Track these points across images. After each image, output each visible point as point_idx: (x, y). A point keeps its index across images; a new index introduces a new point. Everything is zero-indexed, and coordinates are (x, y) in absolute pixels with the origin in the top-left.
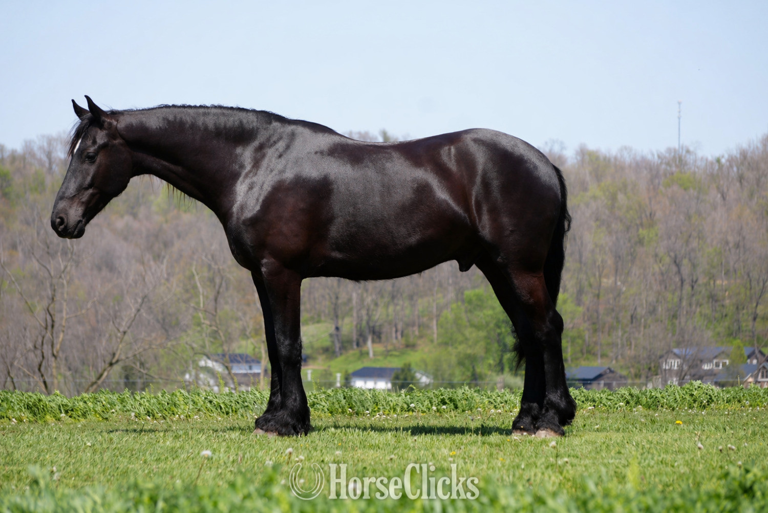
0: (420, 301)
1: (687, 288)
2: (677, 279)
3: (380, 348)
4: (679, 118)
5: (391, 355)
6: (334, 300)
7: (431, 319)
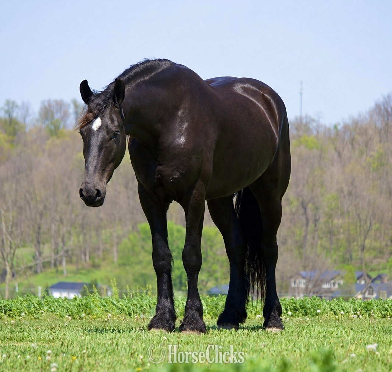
0: (103, 231)
1: (311, 224)
2: (303, 218)
3: (72, 267)
4: (301, 94)
5: (81, 273)
6: (37, 229)
7: (112, 246)
